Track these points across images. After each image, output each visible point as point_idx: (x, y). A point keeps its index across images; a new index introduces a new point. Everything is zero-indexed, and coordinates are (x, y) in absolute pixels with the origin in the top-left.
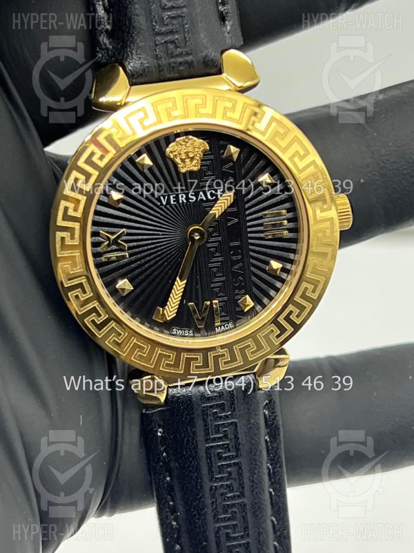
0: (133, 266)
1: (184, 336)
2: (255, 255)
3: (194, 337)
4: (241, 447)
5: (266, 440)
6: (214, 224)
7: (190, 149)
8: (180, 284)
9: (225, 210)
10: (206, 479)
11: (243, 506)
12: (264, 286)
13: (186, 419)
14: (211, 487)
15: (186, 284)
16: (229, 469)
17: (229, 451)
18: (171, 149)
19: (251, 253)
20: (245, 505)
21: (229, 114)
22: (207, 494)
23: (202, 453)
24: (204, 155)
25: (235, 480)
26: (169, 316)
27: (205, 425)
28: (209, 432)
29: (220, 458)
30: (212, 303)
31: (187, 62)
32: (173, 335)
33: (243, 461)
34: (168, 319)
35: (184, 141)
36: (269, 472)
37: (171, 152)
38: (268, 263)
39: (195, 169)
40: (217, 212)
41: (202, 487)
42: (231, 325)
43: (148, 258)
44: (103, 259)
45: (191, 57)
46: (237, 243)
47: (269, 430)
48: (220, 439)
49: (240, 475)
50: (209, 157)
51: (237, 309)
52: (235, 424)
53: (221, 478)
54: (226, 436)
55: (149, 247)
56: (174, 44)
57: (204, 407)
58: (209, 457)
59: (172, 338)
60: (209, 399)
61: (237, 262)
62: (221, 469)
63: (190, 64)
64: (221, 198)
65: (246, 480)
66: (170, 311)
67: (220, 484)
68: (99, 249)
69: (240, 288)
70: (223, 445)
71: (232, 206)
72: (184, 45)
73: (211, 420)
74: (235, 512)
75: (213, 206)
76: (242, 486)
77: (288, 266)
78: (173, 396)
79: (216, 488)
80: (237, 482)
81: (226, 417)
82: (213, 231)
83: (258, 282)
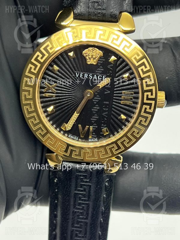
0: (57, 101)
1: (74, 139)
2: (115, 110)
3: (78, 141)
4: (91, 197)
5: (104, 197)
6: (98, 92)
7: (94, 54)
8: (76, 115)
9: (105, 86)
10: (72, 207)
11: (86, 223)
12: (115, 125)
13: (68, 177)
14: (74, 211)
15: (79, 115)
16: (83, 205)
17: (85, 197)
18: (85, 52)
19: (113, 109)
20: (87, 223)
21: (115, 41)
22: (71, 214)
23: (73, 194)
24: (100, 58)
25: (85, 210)
26: (68, 128)
27: (76, 183)
28: (77, 186)
29: (80, 199)
30: (89, 127)
31: (102, 13)
32: (69, 137)
33: (91, 203)
34: (67, 129)
35: (92, 50)
36: (102, 211)
37: (85, 53)
38: (120, 115)
39: (95, 64)
40: (101, 86)
41: (69, 210)
42: (96, 140)
43: (64, 100)
44: (44, 95)
45: (105, 11)
46: (107, 103)
47: (106, 192)
48: (82, 191)
49: (88, 209)
50: (101, 59)
51: (101, 133)
52: (90, 186)
53: (80, 208)
54: (85, 190)
55: (66, 95)
56: (98, 3)
57: (77, 175)
58: (75, 197)
59: (68, 139)
60: (80, 172)
61: (105, 111)
62: (80, 204)
63: (104, 15)
64: (104, 80)
65: (90, 212)
66: (69, 126)
67: (78, 210)
68: (43, 90)
69: (104, 123)
70: (82, 194)
72: (102, 5)
73: (79, 181)
74: (82, 225)
76: (87, 214)
77: (130, 119)
79: (76, 212)
80: (86, 212)
81: (86, 182)
82: (97, 94)
83: (113, 123)
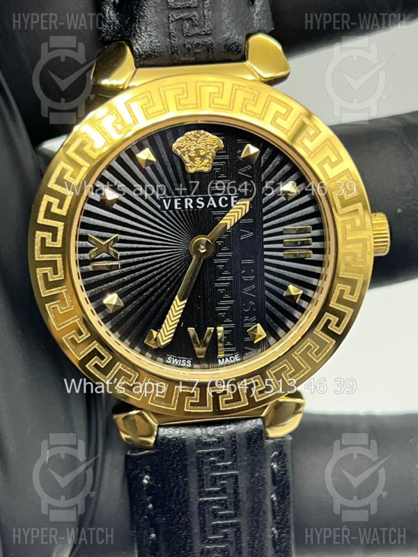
0: (125, 278)
1: (180, 367)
2: (271, 277)
3: (191, 368)
4: (241, 504)
5: (272, 500)
6: (224, 237)
7: (201, 146)
8: (179, 304)
9: (238, 221)
10: (197, 540)
12: (279, 314)
13: (178, 465)
14: (203, 549)
15: (186, 304)
16: (226, 530)
17: (226, 508)
18: (179, 145)
19: (266, 275)
21: (250, 107)
23: (194, 508)
24: (217, 154)
25: (231, 543)
26: (164, 341)
27: (200, 476)
28: (203, 484)
29: (215, 516)
30: (215, 330)
31: (205, 45)
32: (168, 364)
33: (242, 521)
34: (162, 344)
35: (195, 136)
36: (274, 537)
37: (179, 148)
38: (286, 288)
39: (206, 169)
40: (228, 222)
41: (191, 548)
42: (236, 358)
43: (143, 271)
44: (90, 268)
45: (210, 38)
46: (249, 261)
47: (276, 487)
48: (216, 493)
49: (238, 538)
50: (220, 157)
51: (247, 339)
52: (236, 477)
53: (216, 539)
54: (223, 491)
55: (146, 258)
56: (190, 22)
57: (199, 454)
58: (202, 513)
59: (166, 368)
60: (207, 445)
61: (248, 283)
62: (216, 529)
63: (209, 48)
64: (235, 207)
65: (244, 545)
66: (165, 335)
67: (213, 546)
68: (86, 256)
69: (250, 314)
70: (220, 500)
71: (246, 216)
72: (202, 23)
73: (207, 469)
75: (224, 216)
76: (239, 551)
77: (310, 293)
78: (164, 438)
79: (209, 551)
80: (234, 546)
81: (226, 468)
82: (223, 245)
83: (273, 309)
